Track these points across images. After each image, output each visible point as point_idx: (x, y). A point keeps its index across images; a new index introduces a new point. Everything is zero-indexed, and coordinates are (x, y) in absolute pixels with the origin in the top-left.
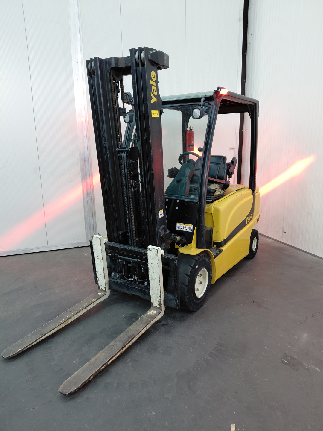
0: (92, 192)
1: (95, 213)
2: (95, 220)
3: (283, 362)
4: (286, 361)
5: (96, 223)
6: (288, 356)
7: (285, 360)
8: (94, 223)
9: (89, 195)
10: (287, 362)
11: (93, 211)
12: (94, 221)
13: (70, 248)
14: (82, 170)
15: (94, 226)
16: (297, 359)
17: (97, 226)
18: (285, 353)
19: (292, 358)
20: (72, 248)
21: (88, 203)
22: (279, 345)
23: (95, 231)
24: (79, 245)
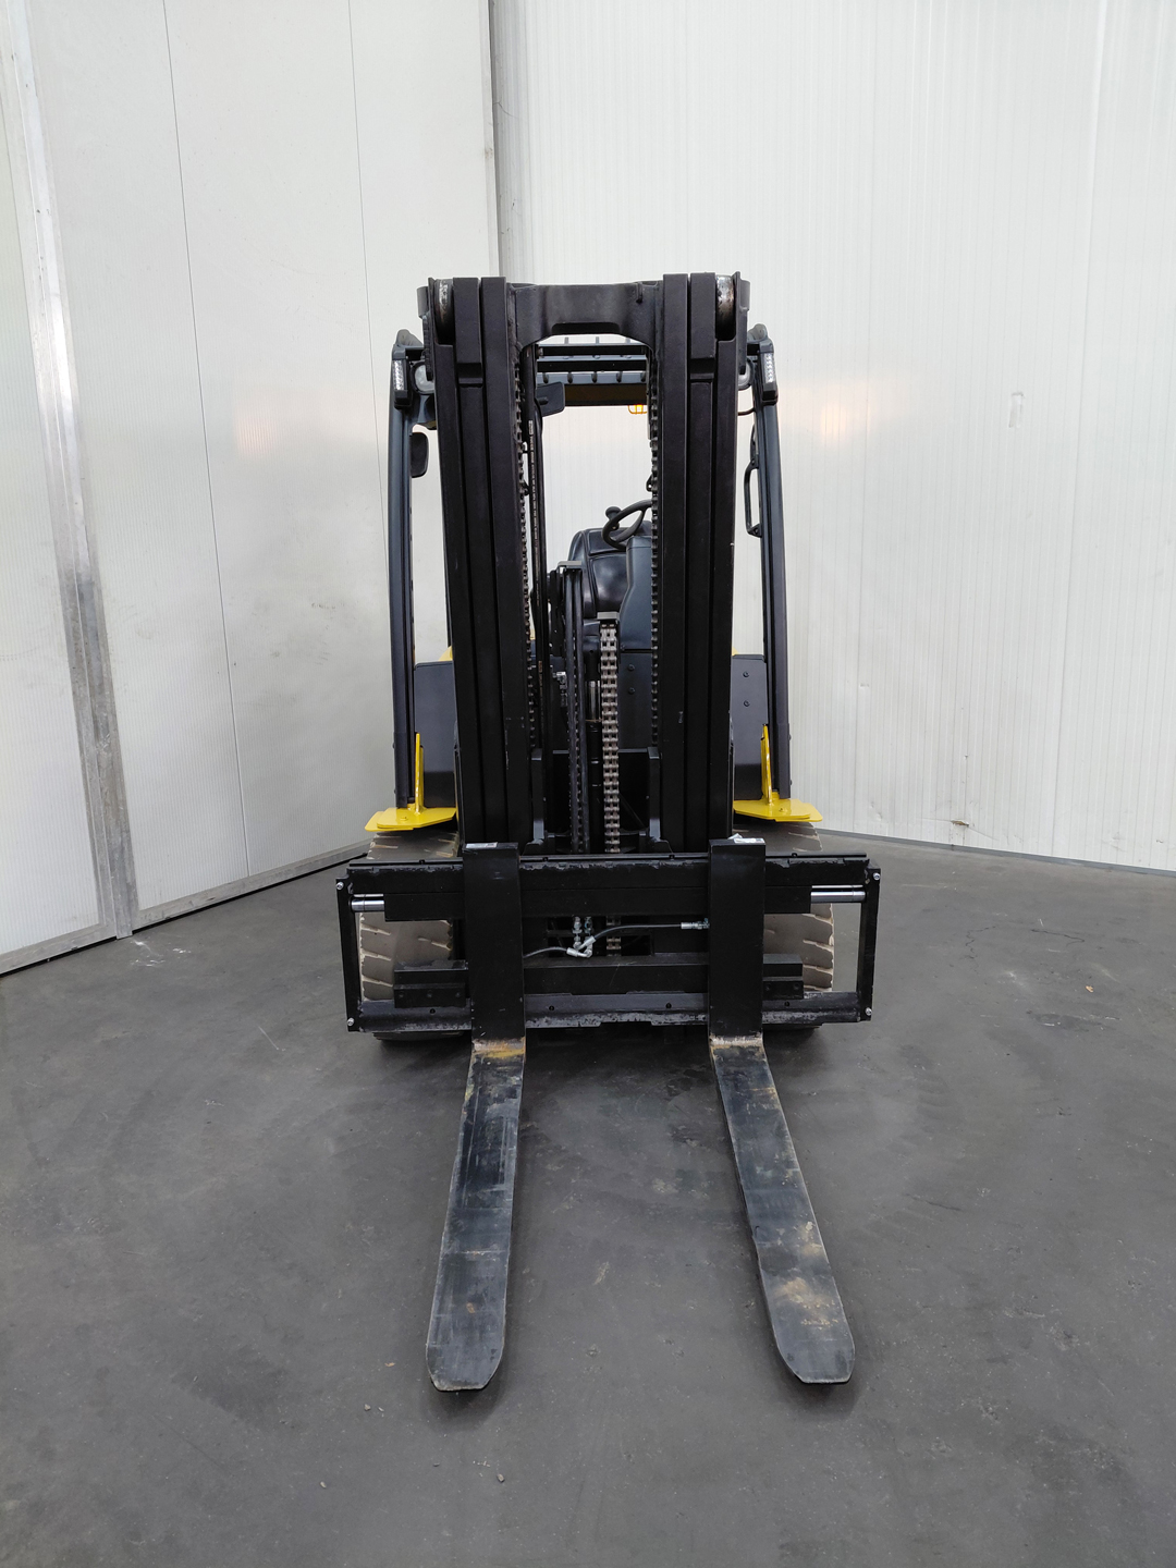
0: (110, 719)
1: (124, 803)
2: (128, 831)
5: (129, 841)
8: (126, 846)
9: (102, 735)
11: (120, 798)
12: (125, 835)
13: (45, 961)
14: (73, 638)
15: (126, 856)
17: (135, 855)
20: (52, 959)
21: (99, 766)
23: (128, 874)
24: (74, 943)
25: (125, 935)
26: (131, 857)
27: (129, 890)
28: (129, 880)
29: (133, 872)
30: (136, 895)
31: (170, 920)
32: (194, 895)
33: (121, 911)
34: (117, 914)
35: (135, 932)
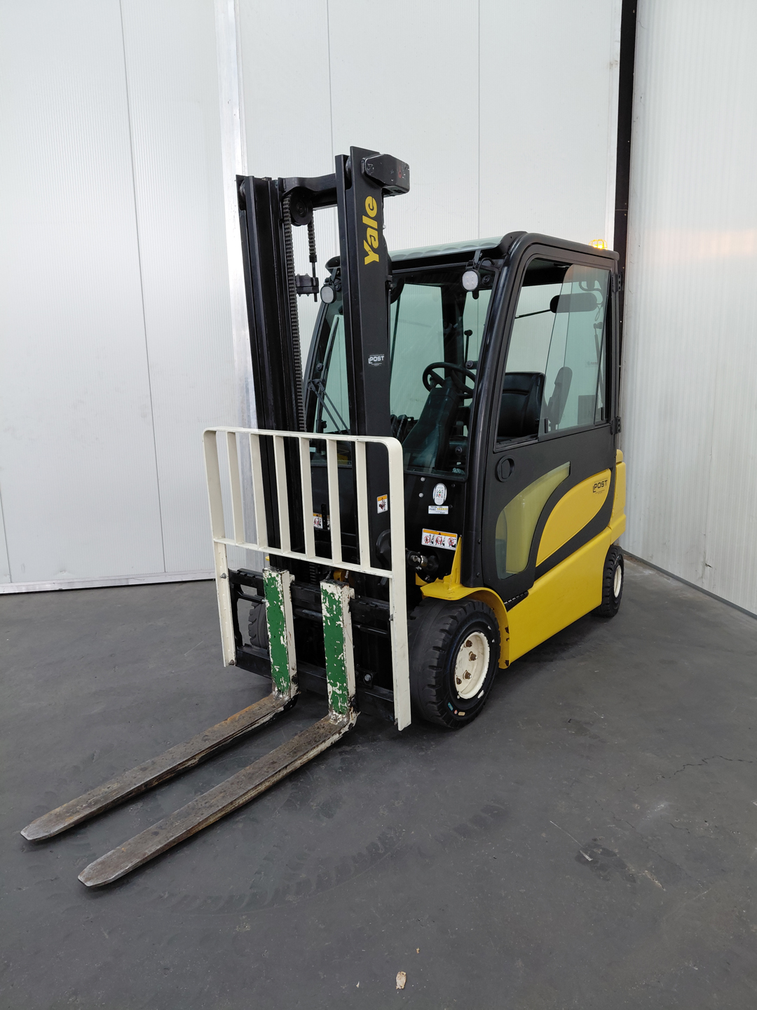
3: (580, 858)
4: (587, 857)
6: (598, 846)
7: (586, 853)
10: (590, 860)
16: (616, 855)
18: (595, 840)
19: (607, 852)
22: (589, 819)
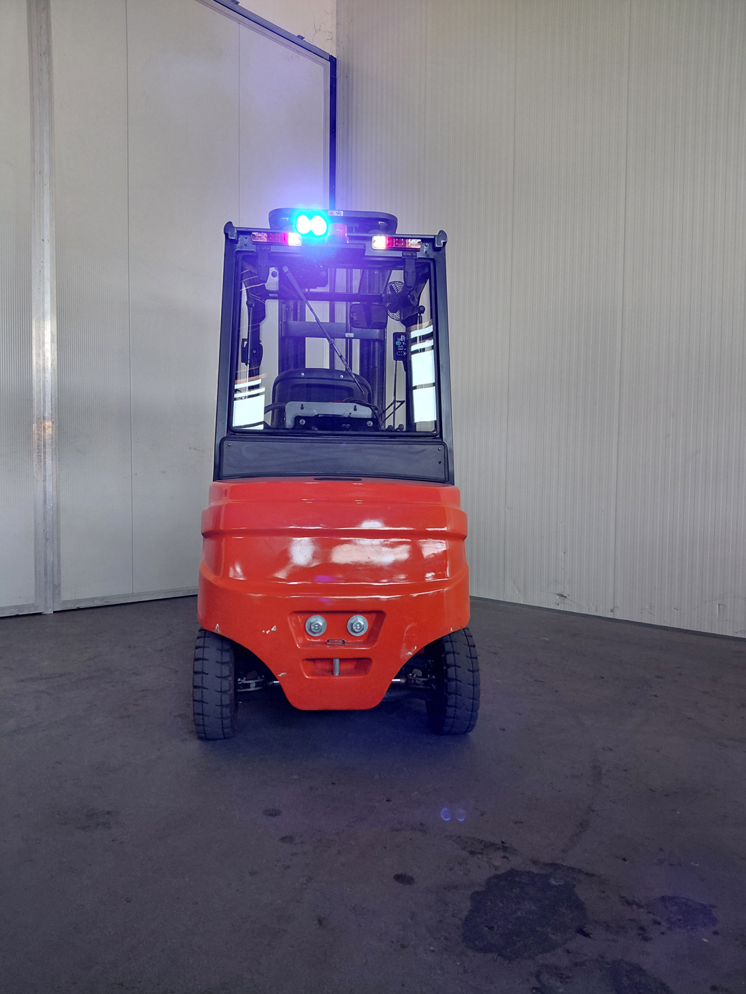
0: (55, 494)
1: (58, 540)
2: (59, 556)
5: (59, 561)
8: (56, 563)
11: (55, 536)
12: (56, 557)
15: (56, 569)
17: (62, 570)
20: (3, 618)
21: (44, 518)
23: (56, 579)
24: (18, 611)
25: (49, 613)
26: (59, 571)
27: (57, 588)
28: (56, 583)
29: (59, 578)
30: (59, 591)
31: (79, 609)
32: (96, 598)
33: (48, 599)
34: (46, 600)
35: (54, 612)
